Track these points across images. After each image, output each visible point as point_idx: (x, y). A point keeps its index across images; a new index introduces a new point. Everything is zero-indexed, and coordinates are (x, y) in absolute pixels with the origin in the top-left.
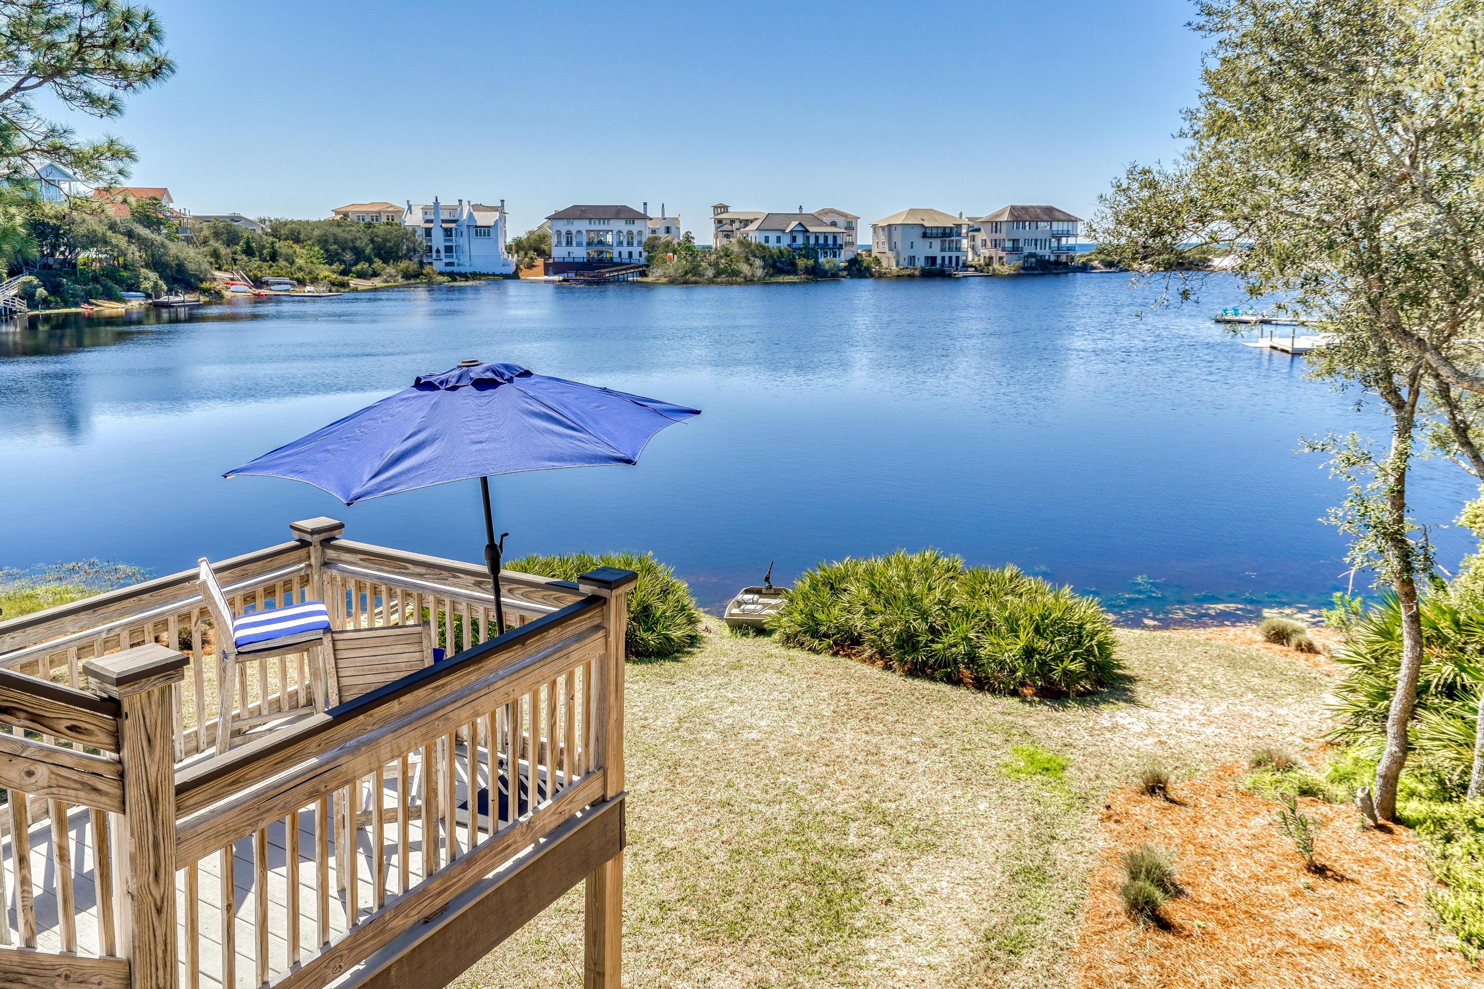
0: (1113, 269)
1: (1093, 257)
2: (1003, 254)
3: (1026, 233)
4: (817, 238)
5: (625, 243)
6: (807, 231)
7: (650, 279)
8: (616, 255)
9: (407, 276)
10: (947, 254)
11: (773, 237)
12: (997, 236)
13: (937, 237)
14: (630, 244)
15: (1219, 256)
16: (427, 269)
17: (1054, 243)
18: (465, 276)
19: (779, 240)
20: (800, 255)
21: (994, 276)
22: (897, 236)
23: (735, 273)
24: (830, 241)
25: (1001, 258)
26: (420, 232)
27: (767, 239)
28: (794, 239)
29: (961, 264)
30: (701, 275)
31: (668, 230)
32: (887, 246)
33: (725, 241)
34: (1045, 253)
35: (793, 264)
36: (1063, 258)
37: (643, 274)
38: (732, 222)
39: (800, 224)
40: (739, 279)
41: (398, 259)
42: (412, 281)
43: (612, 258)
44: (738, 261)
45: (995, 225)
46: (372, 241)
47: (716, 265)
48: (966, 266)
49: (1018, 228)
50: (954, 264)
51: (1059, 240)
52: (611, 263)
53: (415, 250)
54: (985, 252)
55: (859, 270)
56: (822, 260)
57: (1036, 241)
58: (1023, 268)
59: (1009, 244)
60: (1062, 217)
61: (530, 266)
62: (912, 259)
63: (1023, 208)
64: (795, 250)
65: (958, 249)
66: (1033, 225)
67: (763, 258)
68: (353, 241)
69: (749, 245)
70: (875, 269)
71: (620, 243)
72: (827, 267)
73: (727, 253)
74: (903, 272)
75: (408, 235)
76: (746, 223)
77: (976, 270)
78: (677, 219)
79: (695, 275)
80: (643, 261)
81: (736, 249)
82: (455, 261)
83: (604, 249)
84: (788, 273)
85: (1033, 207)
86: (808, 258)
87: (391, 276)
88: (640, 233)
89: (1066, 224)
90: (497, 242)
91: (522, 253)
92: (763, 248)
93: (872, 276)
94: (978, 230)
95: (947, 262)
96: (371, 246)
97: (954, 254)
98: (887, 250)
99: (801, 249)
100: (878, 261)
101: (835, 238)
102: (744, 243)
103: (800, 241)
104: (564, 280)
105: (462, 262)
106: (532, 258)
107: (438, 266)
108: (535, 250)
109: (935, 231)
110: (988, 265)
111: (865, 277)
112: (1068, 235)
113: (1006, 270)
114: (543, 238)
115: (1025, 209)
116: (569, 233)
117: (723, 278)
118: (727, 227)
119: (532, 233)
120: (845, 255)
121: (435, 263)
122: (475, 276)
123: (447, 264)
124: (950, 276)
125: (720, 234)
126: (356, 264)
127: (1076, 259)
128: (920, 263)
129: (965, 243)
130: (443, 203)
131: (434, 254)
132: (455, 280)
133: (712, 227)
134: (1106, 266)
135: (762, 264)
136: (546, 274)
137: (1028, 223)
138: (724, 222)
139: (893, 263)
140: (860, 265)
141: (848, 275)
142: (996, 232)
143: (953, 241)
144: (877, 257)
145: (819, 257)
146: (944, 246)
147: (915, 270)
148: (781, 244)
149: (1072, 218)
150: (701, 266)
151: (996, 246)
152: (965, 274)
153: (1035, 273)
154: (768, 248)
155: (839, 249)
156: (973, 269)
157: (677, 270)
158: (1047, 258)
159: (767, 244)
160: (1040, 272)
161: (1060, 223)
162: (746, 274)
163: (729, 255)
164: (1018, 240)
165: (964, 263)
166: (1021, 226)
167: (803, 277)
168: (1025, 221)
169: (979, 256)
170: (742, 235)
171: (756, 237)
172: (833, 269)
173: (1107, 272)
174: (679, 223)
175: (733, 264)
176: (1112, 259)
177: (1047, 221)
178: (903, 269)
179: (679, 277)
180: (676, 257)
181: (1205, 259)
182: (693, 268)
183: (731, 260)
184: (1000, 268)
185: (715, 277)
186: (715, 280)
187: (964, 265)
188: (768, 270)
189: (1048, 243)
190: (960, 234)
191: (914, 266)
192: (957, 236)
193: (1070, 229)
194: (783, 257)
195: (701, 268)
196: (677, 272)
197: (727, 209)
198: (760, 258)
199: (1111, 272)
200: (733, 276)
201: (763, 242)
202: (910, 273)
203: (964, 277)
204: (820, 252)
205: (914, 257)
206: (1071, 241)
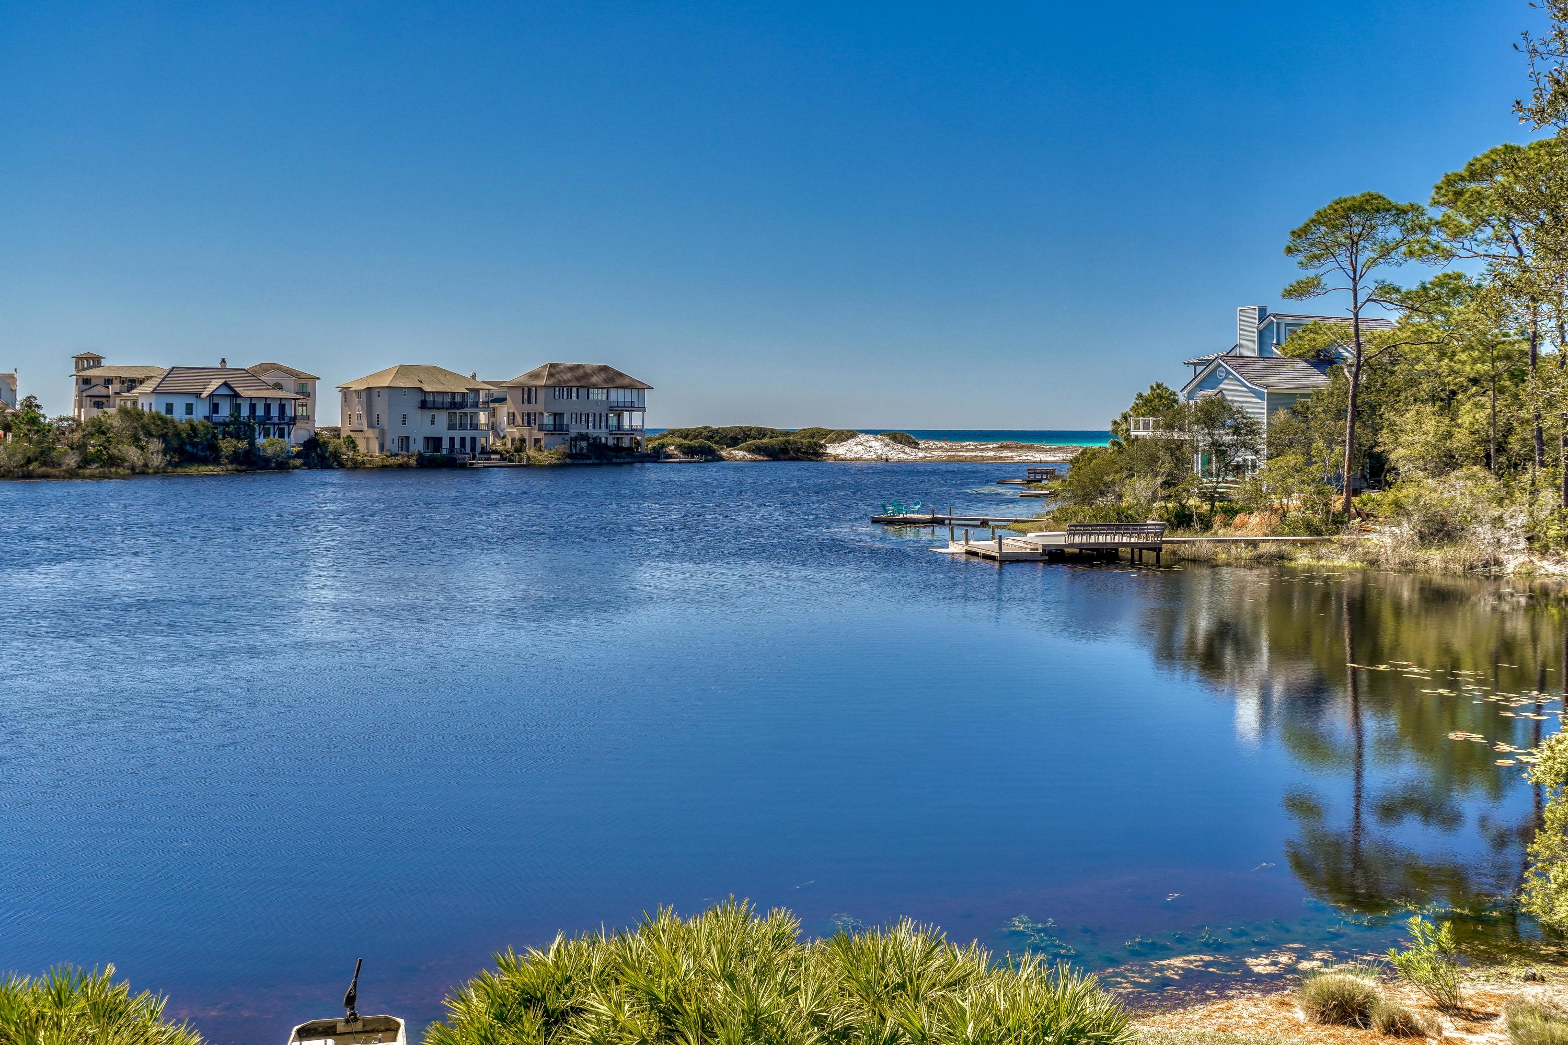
0: (696, 458)
1: (668, 440)
2: (541, 435)
3: (570, 405)
4: (253, 407)
6: (236, 395)
11: (179, 404)
12: (531, 408)
13: (443, 408)
15: (834, 441)
17: (613, 420)
19: (189, 409)
20: (225, 433)
21: (530, 466)
22: (381, 405)
23: (114, 461)
24: (275, 412)
25: (537, 441)
27: (169, 408)
28: (215, 408)
29: (478, 450)
30: (56, 464)
32: (365, 421)
33: (94, 413)
34: (601, 433)
35: (214, 447)
36: (626, 443)
38: (108, 381)
39: (224, 384)
40: (120, 470)
44: (119, 442)
45: (526, 391)
47: (82, 447)
48: (486, 452)
49: (561, 396)
50: (468, 449)
51: (619, 416)
54: (515, 432)
55: (321, 457)
56: (261, 441)
57: (587, 416)
58: (570, 456)
59: (548, 420)
60: (623, 383)
62: (405, 441)
63: (567, 367)
64: (216, 425)
65: (475, 427)
66: (583, 392)
67: (164, 437)
69: (140, 415)
70: (347, 454)
72: (270, 452)
73: (100, 429)
74: (391, 461)
76: (132, 383)
77: (503, 458)
78: (11, 376)
79: (44, 464)
81: (117, 423)
84: (205, 461)
85: (583, 368)
86: (238, 438)
89: (628, 392)
92: (164, 421)
93: (342, 465)
94: (502, 400)
95: (457, 445)
97: (468, 434)
98: (365, 428)
99: (226, 424)
100: (351, 443)
101: (282, 408)
102: (130, 414)
103: (225, 411)
109: (439, 399)
110: (519, 450)
111: (330, 467)
112: (631, 408)
113: (545, 457)
115: (570, 370)
117: (94, 468)
118: (100, 390)
120: (299, 435)
124: (463, 466)
125: (87, 401)
127: (644, 443)
128: (418, 446)
129: (483, 418)
133: (72, 390)
134: (684, 453)
135: (161, 446)
137: (574, 390)
138: (93, 382)
139: (375, 446)
140: (321, 450)
141: (304, 464)
142: (529, 402)
143: (466, 414)
144: (349, 437)
145: (257, 436)
146: (454, 422)
147: (409, 457)
148: (193, 416)
149: (638, 385)
150: (55, 449)
151: (529, 423)
152: (487, 463)
153: (588, 462)
154: (172, 421)
155: (289, 424)
156: (498, 457)
157: (10, 456)
158: (603, 441)
159: (169, 416)
160: (596, 461)
161: (621, 391)
162: (133, 462)
163: (104, 433)
164: (562, 414)
165: (483, 448)
166: (565, 393)
167: (229, 467)
168: (571, 387)
169: (504, 437)
170: (125, 401)
171: (151, 404)
172: (279, 456)
173: (690, 462)
174: (15, 383)
175: (111, 447)
176: (693, 443)
177: (602, 388)
178: (391, 455)
179: (16, 467)
180: (10, 435)
181: (816, 444)
182: (42, 453)
183: (108, 440)
184: (536, 455)
185: (79, 467)
186: (81, 471)
187: (484, 451)
188: (171, 456)
189: (603, 419)
190: (476, 405)
191: (408, 451)
192: (471, 407)
193: (635, 399)
194: (196, 436)
195: (54, 454)
196: (10, 460)
197: (100, 362)
198: (158, 438)
199: (695, 462)
200: (112, 465)
201: (163, 413)
202: (401, 461)
203: (485, 467)
204: (257, 428)
205: (408, 438)
206: (636, 418)
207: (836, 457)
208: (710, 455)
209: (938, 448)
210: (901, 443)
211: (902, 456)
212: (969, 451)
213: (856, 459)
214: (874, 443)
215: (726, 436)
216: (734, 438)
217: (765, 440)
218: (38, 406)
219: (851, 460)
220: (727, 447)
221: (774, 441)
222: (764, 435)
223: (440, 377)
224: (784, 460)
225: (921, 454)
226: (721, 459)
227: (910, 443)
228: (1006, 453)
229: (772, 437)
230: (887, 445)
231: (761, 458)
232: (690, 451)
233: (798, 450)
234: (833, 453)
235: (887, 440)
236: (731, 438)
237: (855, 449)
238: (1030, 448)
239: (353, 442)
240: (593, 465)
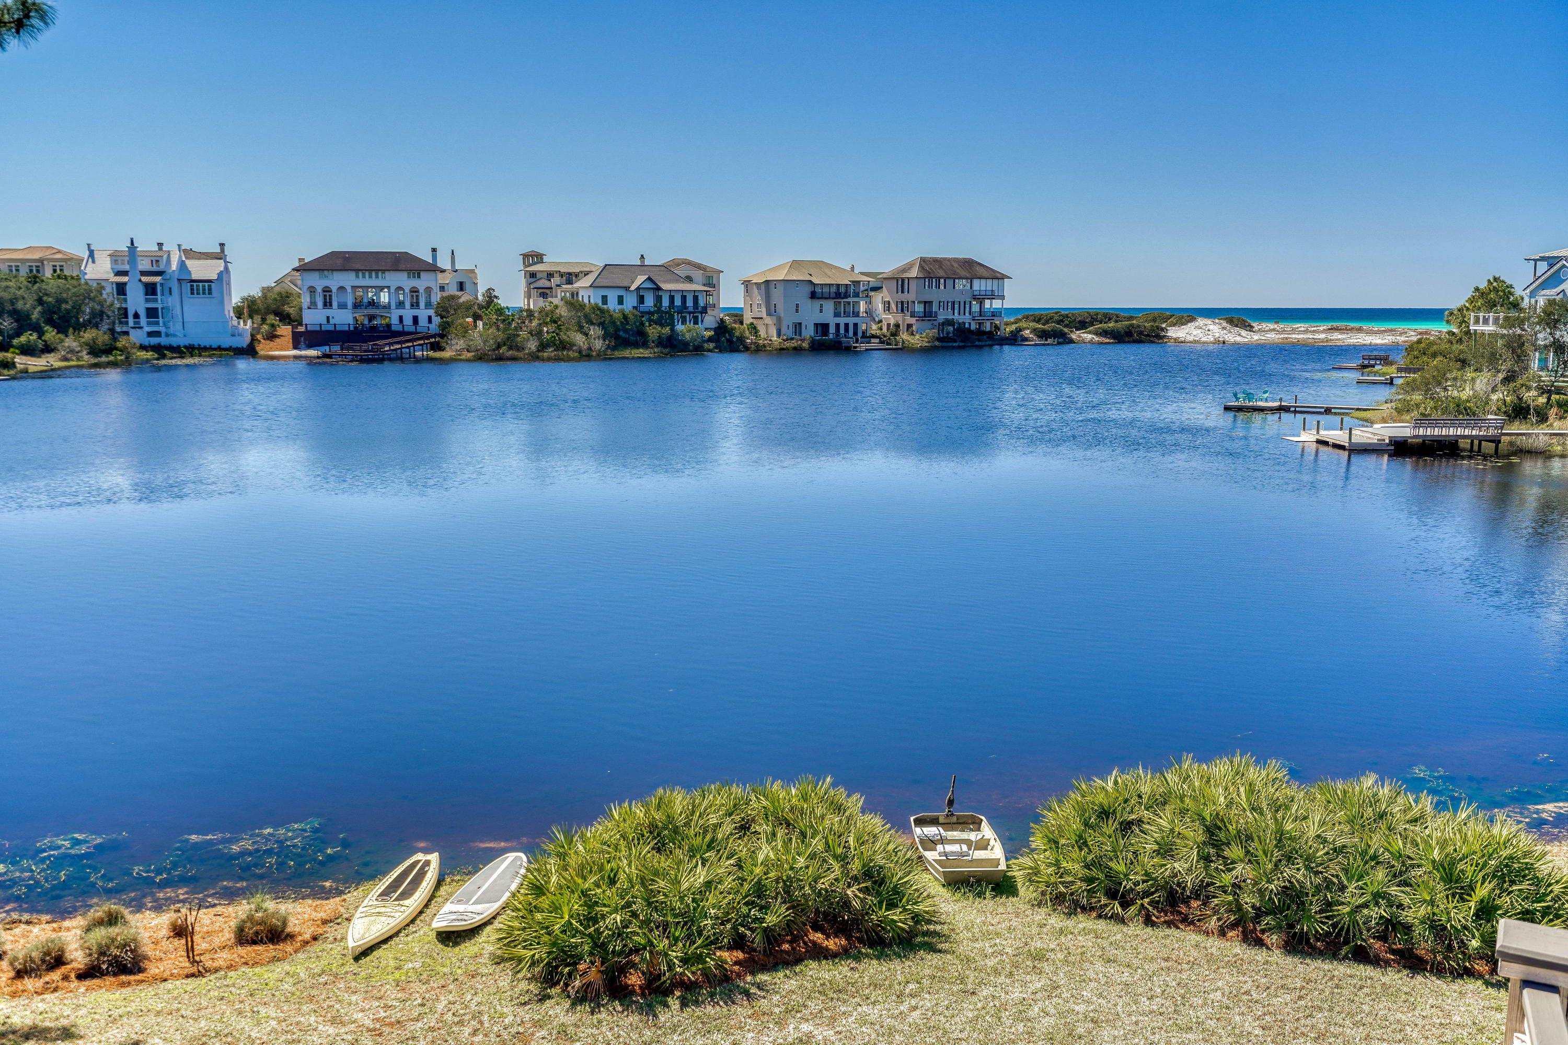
0: (1049, 341)
1: (1023, 324)
2: (912, 321)
3: (938, 294)
4: (672, 299)
5: (408, 305)
6: (658, 288)
7: (447, 354)
8: (395, 320)
9: (95, 351)
10: (842, 321)
11: (612, 297)
12: (905, 297)
13: (829, 298)
14: (415, 305)
15: (1174, 325)
16: (122, 342)
17: (976, 307)
18: (178, 351)
19: (621, 300)
20: (650, 321)
21: (905, 350)
22: (777, 296)
23: (564, 346)
24: (690, 303)
25: (909, 326)
26: (109, 290)
27: (605, 299)
28: (641, 299)
29: (860, 334)
30: (520, 348)
31: (461, 286)
32: (764, 310)
33: (541, 303)
34: (964, 319)
35: (642, 333)
36: (987, 327)
37: (436, 347)
38: (550, 275)
39: (649, 279)
40: (570, 353)
41: (79, 327)
42: (104, 359)
43: (389, 326)
44: (568, 329)
45: (901, 283)
46: (40, 301)
47: (539, 333)
48: (867, 337)
49: (930, 286)
50: (851, 334)
51: (981, 304)
52: (388, 332)
53: (101, 314)
54: (890, 319)
55: (730, 341)
56: (680, 327)
57: (953, 303)
58: (939, 339)
59: (919, 308)
60: (985, 274)
61: (272, 337)
62: (798, 327)
63: (936, 260)
64: (643, 313)
65: (856, 314)
66: (950, 283)
67: (602, 325)
68: (12, 302)
69: (582, 306)
70: (750, 339)
71: (401, 305)
72: (688, 337)
73: (550, 317)
74: (788, 344)
75: (92, 292)
76: (570, 278)
77: (882, 342)
78: (472, 271)
79: (510, 348)
80: (434, 328)
81: (563, 311)
82: (162, 329)
83: (377, 312)
84: (636, 345)
85: (949, 260)
86: (662, 325)
87: (72, 351)
88: (428, 290)
89: (989, 282)
90: (222, 303)
91: (258, 318)
92: (602, 311)
93: (747, 349)
94: (876, 289)
95: (842, 331)
96: (39, 308)
97: (851, 321)
98: (764, 315)
99: (651, 313)
100: (754, 329)
101: (696, 298)
102: (573, 303)
103: (649, 302)
104: (325, 356)
105: (171, 331)
106: (273, 326)
107: (137, 337)
108: (276, 314)
109: (826, 290)
110: (895, 334)
111: (737, 350)
112: (992, 296)
113: (916, 341)
114: (285, 297)
115: (937, 261)
116: (327, 290)
117: (549, 352)
118: (544, 283)
119: (269, 289)
120: (710, 320)
121: (132, 332)
122: (192, 350)
123: (150, 334)
124: (848, 350)
125: (534, 293)
126: (18, 335)
127: (1002, 327)
128: (809, 332)
129: (862, 306)
130: (141, 247)
131: (131, 321)
132: (163, 356)
133: (521, 283)
134: (1040, 337)
135: (600, 332)
136: (295, 348)
137: (942, 281)
138: (539, 276)
139: (773, 332)
140: (730, 335)
141: (716, 348)
142: (903, 292)
143: (849, 303)
144: (752, 324)
145: (676, 324)
146: (838, 310)
147: (803, 340)
148: (624, 307)
149: (999, 276)
150: (519, 335)
151: (902, 311)
152: (869, 346)
153: (954, 344)
154: (608, 311)
155: (702, 313)
156: (877, 340)
157: (485, 342)
158: (967, 326)
159: (605, 306)
160: (961, 344)
161: (983, 281)
162: (580, 347)
163: (555, 322)
164: (931, 303)
165: (863, 333)
166: (934, 284)
167: (656, 350)
168: (939, 278)
169: (880, 321)
170: (565, 292)
171: (589, 297)
172: (696, 340)
173: (1044, 345)
174: (476, 278)
175: (561, 333)
176: (1046, 327)
177: (967, 278)
178: (787, 340)
179: (489, 351)
180: (480, 324)
181: (1158, 328)
182: (508, 338)
183: (559, 328)
184: (909, 338)
185: (538, 351)
186: (540, 354)
187: (864, 335)
188: (610, 341)
189: (968, 307)
190: (857, 295)
191: (801, 336)
192: (854, 296)
193: (995, 288)
194: (628, 323)
195: (519, 339)
196: (484, 344)
197: (542, 259)
198: (599, 326)
199: (1048, 345)
200: (564, 348)
201: (600, 304)
202: (796, 345)
203: (867, 350)
204: (676, 317)
205: (800, 324)
206: (997, 304)
207: (1176, 340)
208: (1062, 339)
209: (1271, 330)
210: (1237, 326)
211: (1238, 339)
212: (1301, 332)
213: (1195, 342)
214: (1211, 327)
215: (1075, 320)
216: (1085, 320)
217: (1111, 325)
218: (496, 297)
219: (1190, 342)
220: (1076, 330)
221: (1119, 325)
222: (1110, 319)
223: (827, 271)
224: (1129, 342)
225: (1256, 337)
226: (1071, 341)
227: (1246, 326)
228: (1336, 336)
229: (1116, 322)
230: (1224, 328)
231: (1108, 340)
232: (1043, 335)
233: (1141, 333)
234: (1174, 336)
235: (1225, 324)
236: (1080, 322)
237: (1195, 332)
238: (1360, 330)
239: (755, 328)
240: (959, 347)
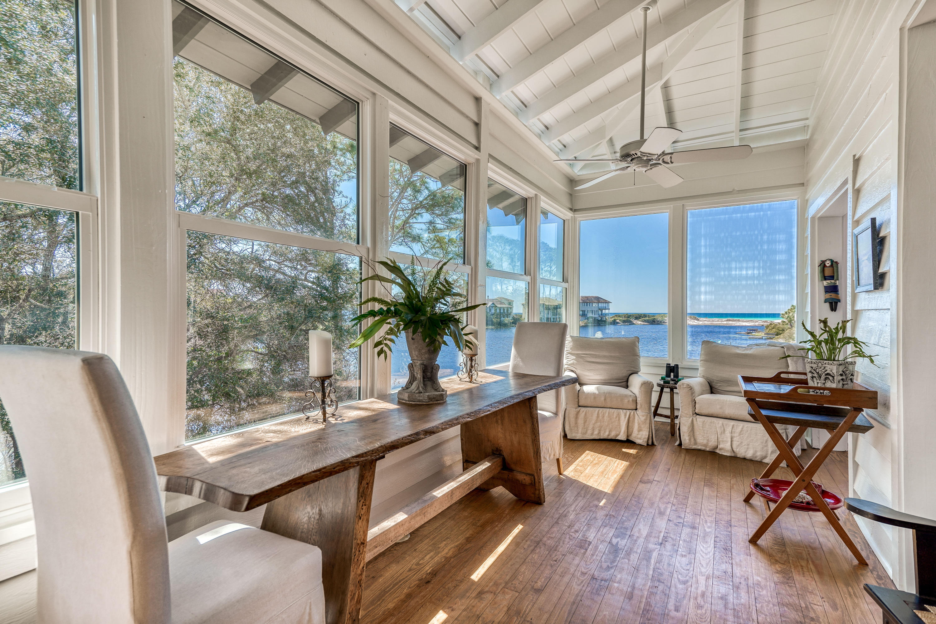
0: (626, 324)
1: (616, 318)
3: (587, 308)
4: (500, 310)
6: (496, 307)
13: (551, 310)
17: (600, 312)
20: (493, 316)
24: (505, 311)
34: (596, 316)
36: (604, 319)
39: (493, 303)
51: (602, 311)
56: (502, 319)
57: (592, 311)
59: (580, 313)
60: (603, 301)
64: (491, 314)
66: (591, 304)
72: (505, 322)
85: (591, 297)
89: (605, 304)
101: (507, 310)
103: (493, 311)
112: (605, 309)
113: (581, 324)
115: (587, 297)
127: (609, 319)
134: (622, 322)
137: (589, 304)
145: (501, 317)
149: (608, 302)
158: (597, 318)
161: (602, 304)
164: (584, 311)
166: (586, 305)
168: (587, 303)
172: (507, 323)
173: (624, 325)
176: (625, 319)
177: (597, 303)
181: (664, 319)
189: (597, 312)
192: (558, 309)
193: (606, 306)
204: (501, 315)
206: (607, 311)
208: (630, 323)
210: (693, 319)
212: (717, 321)
215: (635, 317)
216: (638, 317)
220: (635, 320)
221: (650, 318)
222: (647, 317)
223: (550, 301)
224: (653, 324)
225: (700, 323)
226: (634, 324)
227: (696, 319)
228: (730, 322)
231: (646, 324)
233: (657, 321)
238: (739, 321)
